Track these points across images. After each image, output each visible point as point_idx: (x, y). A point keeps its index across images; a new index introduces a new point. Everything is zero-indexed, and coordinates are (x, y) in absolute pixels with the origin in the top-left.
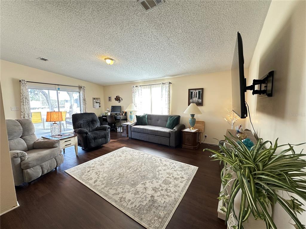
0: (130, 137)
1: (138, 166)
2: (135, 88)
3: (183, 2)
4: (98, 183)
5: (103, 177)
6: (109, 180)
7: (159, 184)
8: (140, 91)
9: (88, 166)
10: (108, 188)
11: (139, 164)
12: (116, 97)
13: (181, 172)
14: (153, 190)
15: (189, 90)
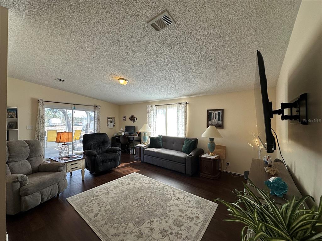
0: (143, 160)
1: (146, 197)
2: (150, 108)
3: (195, 22)
4: (99, 217)
5: (105, 210)
6: (111, 215)
7: (168, 224)
8: (155, 111)
9: (91, 194)
10: (108, 226)
11: (148, 196)
12: (131, 116)
13: (196, 210)
14: (161, 233)
15: (208, 111)
